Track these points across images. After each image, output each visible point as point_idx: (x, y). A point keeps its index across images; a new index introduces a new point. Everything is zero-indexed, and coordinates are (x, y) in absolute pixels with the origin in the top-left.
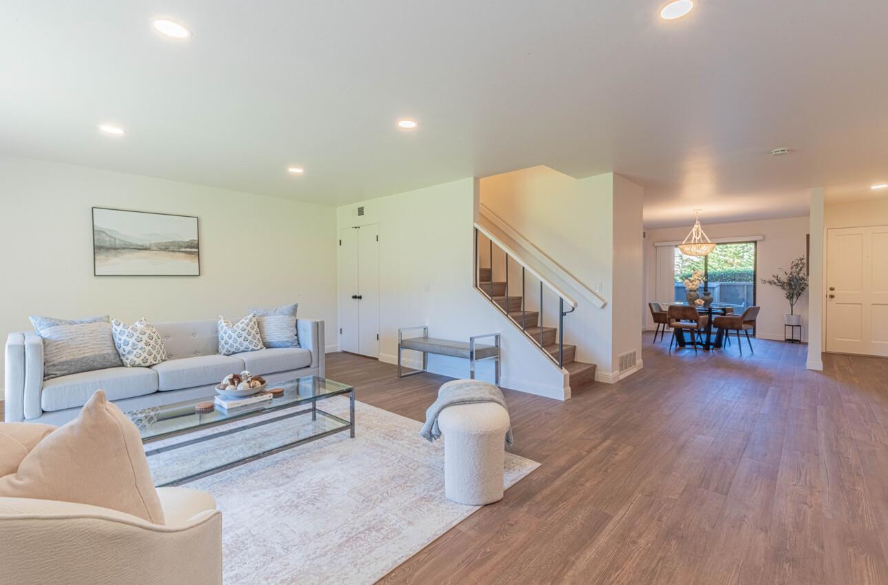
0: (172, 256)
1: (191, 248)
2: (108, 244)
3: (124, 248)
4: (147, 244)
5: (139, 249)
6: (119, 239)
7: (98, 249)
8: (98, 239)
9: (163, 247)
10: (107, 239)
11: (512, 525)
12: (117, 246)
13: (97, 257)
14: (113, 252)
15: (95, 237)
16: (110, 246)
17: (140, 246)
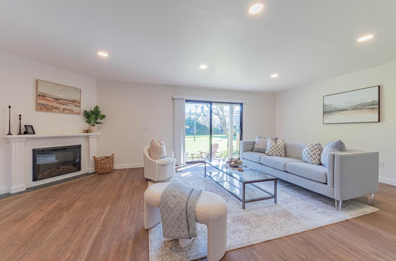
0: (359, 112)
1: (373, 105)
2: (328, 110)
3: (335, 111)
4: (345, 107)
5: (342, 111)
6: (333, 107)
7: (325, 113)
8: (325, 109)
9: (354, 108)
10: (328, 108)
11: (131, 224)
12: (332, 110)
13: (324, 116)
14: (330, 113)
15: (324, 108)
16: (329, 111)
17: (342, 109)
